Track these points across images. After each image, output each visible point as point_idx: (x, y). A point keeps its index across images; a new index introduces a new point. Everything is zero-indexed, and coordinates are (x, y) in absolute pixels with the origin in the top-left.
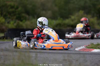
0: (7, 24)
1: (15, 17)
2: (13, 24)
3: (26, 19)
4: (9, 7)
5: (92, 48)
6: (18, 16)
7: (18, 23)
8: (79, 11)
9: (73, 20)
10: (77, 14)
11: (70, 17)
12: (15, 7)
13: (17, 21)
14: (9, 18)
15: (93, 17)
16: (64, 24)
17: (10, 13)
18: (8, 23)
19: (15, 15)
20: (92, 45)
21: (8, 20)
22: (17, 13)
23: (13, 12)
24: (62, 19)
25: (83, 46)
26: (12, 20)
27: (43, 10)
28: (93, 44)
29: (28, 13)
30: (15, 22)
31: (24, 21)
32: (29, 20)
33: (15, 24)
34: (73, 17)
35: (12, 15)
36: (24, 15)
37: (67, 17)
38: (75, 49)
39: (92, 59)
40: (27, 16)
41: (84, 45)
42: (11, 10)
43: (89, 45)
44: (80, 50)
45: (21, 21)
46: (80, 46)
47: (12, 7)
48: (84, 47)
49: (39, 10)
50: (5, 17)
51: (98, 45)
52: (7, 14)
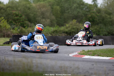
0: (12, 30)
1: (20, 24)
2: (17, 30)
3: (28, 26)
4: (15, 15)
5: (83, 54)
6: (22, 23)
7: (22, 29)
9: (67, 28)
10: (71, 23)
11: (65, 25)
12: (20, 15)
13: (21, 27)
16: (60, 31)
17: (15, 20)
19: (19, 22)
23: (18, 20)
25: (75, 52)
27: (43, 18)
28: (84, 51)
29: (30, 20)
30: (19, 28)
31: (27, 27)
32: (30, 27)
33: (19, 30)
34: (67, 25)
35: (17, 22)
36: (27, 22)
37: (63, 25)
38: (69, 55)
40: (29, 23)
41: (77, 51)
42: (16, 18)
43: (81, 52)
44: (73, 56)
45: (24, 27)
46: (73, 52)
47: (17, 15)
48: (77, 53)
49: (40, 18)
50: (10, 23)
51: (88, 51)
52: (13, 21)
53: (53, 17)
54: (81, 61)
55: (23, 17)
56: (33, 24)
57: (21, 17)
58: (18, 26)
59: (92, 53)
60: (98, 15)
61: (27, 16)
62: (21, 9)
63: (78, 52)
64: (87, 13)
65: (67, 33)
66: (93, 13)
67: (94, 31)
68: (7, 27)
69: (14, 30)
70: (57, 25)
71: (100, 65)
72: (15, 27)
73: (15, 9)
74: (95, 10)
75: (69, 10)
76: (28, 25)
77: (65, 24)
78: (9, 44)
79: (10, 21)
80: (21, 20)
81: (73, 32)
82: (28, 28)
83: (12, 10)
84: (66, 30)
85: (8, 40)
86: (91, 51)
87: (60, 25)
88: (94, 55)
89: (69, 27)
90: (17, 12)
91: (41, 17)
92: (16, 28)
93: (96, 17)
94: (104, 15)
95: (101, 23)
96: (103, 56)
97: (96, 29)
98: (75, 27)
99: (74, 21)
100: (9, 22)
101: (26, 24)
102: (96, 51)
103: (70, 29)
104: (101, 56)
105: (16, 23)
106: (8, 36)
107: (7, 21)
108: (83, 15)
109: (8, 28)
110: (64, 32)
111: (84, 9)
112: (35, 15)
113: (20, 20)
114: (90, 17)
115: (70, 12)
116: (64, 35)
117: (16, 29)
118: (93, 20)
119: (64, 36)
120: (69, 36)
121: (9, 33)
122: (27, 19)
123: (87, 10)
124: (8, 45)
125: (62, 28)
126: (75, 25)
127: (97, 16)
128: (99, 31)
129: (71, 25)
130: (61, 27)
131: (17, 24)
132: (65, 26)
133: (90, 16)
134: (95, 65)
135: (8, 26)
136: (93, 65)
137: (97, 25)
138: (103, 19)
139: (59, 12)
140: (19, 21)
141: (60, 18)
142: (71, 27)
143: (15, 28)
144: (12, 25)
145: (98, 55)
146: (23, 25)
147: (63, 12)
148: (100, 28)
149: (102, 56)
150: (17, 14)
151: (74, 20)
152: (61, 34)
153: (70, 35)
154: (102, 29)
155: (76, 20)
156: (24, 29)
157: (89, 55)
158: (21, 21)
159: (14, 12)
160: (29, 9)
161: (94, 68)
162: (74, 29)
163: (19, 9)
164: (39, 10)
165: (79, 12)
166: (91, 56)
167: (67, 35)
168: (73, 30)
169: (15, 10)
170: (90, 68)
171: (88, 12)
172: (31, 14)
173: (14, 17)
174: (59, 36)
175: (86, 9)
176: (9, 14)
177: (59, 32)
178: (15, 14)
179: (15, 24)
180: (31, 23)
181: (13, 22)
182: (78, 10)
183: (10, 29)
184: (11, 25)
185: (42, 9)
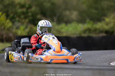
2: (24, 30)
6: (31, 18)
9: (107, 24)
11: (104, 20)
12: (27, 6)
13: (30, 26)
14: (19, 21)
18: (18, 28)
19: (26, 17)
21: (17, 24)
22: (30, 14)
24: (92, 22)
26: (23, 24)
27: (66, 9)
34: (107, 20)
52: (15, 16)
65: (107, 32)
69: (19, 30)
79: (11, 15)
89: (110, 22)
103: (111, 25)
109: (8, 27)
112: (53, 4)
142: (113, 23)
150: (23, 3)
178: (20, 4)
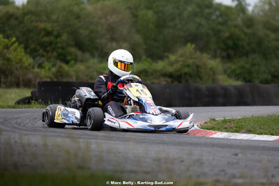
0: (36, 70)
1: (55, 54)
2: (49, 69)
3: (76, 60)
4: (43, 33)
5: (211, 129)
6: (60, 51)
7: (61, 67)
8: (185, 44)
9: (171, 64)
10: (180, 51)
11: (167, 57)
12: (55, 33)
13: (59, 63)
14: (43, 56)
15: (215, 57)
16: (155, 71)
17: (43, 46)
18: (40, 66)
19: (54, 49)
20: (212, 122)
21: (40, 60)
23: (51, 44)
24: (149, 60)
26: (48, 59)
27: (113, 39)
28: (214, 120)
29: (80, 46)
30: (54, 65)
31: (73, 62)
32: (82, 61)
33: (54, 70)
34: (172, 58)
35: (48, 49)
36: (73, 50)
37: (161, 58)
39: (214, 159)
40: (79, 53)
42: (46, 39)
43: (206, 123)
45: (67, 62)
47: (48, 33)
48: (196, 127)
49: (104, 41)
50: (33, 53)
51: (225, 121)
52: (38, 48)
53: (138, 38)
54: (206, 145)
55: (64, 37)
56: (87, 55)
57: (58, 36)
58: (52, 59)
59: (233, 125)
60: (248, 31)
61: (74, 34)
62: (58, 18)
63: (199, 123)
64: (220, 27)
65: (171, 76)
66: (236, 26)
67: (238, 71)
68: (24, 63)
69: (43, 70)
70: (148, 56)
71: (254, 154)
72: (43, 62)
73: (44, 18)
74: (239, 21)
75: (177, 21)
76: (76, 56)
77: (166, 54)
78: (29, 103)
79: (33, 46)
80: (59, 45)
81: (186, 74)
82: (75, 63)
83: (37, 21)
84: (170, 69)
85: (27, 93)
86: (230, 121)
87: (155, 56)
88: (238, 130)
89: (177, 61)
90: (49, 26)
91: (108, 36)
92: (47, 65)
93: (243, 36)
94: (261, 32)
95: (254, 51)
96: (261, 134)
97: (242, 67)
98: (190, 62)
99: (190, 47)
100: (28, 50)
101: (71, 54)
102: (244, 120)
103: (178, 66)
104: (254, 133)
105: (47, 52)
106: (27, 84)
107: (26, 48)
108: (211, 33)
109: (26, 64)
110: (165, 75)
111: (214, 17)
112: (92, 32)
113: (56, 44)
114: (228, 38)
115: (179, 26)
116: (163, 81)
117: (47, 67)
118: (235, 44)
119: (164, 83)
120: (176, 83)
121: (30, 76)
122: (72, 43)
123: (220, 20)
124: (27, 106)
125: (160, 65)
126: (191, 58)
127: (245, 34)
128: (250, 73)
129: (182, 56)
130: (157, 63)
131: (49, 54)
132: (166, 61)
133: (227, 34)
134: (240, 155)
135: (28, 60)
136: (236, 155)
137: (245, 58)
138: (260, 43)
139: (151, 26)
140: (53, 46)
141: (156, 40)
142: (181, 63)
143: (44, 65)
144: (38, 58)
145: (249, 132)
146: (65, 56)
147: (160, 25)
148: (254, 65)
149: (258, 134)
150: (50, 29)
151: (189, 45)
152: (156, 78)
153: (180, 82)
154: (257, 67)
155: (193, 46)
156: (65, 67)
157: (226, 130)
158: (58, 48)
159: (42, 25)
160: (78, 17)
161: (238, 163)
162: (188, 66)
163: (54, 17)
164: (103, 21)
165: (200, 25)
166: (231, 134)
167: (172, 82)
168: (186, 70)
169: (45, 22)
170: (229, 163)
171: (222, 24)
172: (82, 31)
173: (43, 37)
174: (153, 83)
175: (218, 17)
176: (29, 31)
177: (152, 74)
178: (45, 30)
179: (45, 54)
180: (83, 52)
181: (38, 51)
182: (198, 20)
183: (33, 67)
184: (34, 58)
185: (108, 17)
